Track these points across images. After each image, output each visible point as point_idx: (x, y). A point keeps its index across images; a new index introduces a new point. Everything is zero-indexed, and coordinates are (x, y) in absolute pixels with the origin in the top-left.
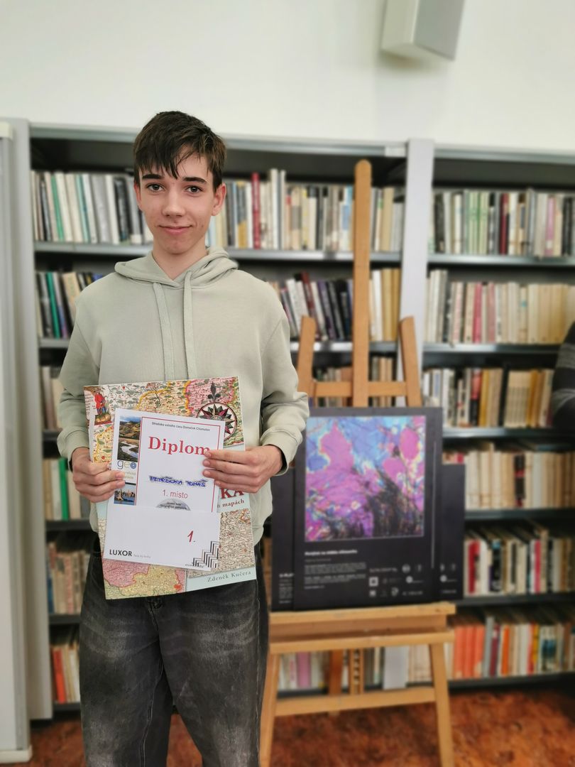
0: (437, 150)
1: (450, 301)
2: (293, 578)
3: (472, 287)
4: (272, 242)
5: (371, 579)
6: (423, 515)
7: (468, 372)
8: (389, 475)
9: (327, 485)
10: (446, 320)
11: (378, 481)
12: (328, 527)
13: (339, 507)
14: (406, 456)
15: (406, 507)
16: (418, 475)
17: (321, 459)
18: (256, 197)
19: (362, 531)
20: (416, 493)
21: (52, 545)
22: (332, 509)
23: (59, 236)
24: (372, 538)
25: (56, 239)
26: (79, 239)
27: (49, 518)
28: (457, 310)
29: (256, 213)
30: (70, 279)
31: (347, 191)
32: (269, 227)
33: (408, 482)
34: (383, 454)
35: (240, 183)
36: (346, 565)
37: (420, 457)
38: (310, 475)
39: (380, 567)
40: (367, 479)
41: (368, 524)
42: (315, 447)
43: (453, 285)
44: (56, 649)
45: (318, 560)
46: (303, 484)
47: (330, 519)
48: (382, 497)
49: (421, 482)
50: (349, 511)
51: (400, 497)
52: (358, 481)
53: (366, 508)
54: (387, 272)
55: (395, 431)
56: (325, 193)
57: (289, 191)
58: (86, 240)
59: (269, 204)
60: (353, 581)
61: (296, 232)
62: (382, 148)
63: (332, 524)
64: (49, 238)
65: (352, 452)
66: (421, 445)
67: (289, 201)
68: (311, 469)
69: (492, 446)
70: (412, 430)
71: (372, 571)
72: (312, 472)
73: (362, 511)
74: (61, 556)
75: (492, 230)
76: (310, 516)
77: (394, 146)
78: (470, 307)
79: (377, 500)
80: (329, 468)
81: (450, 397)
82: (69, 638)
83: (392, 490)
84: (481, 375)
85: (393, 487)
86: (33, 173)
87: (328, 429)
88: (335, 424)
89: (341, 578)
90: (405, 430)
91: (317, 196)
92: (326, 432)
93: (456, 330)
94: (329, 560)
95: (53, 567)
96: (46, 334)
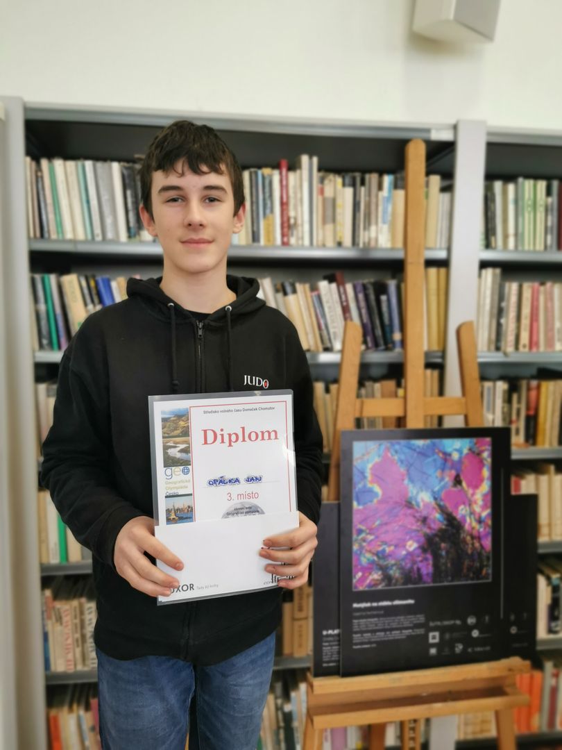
0: (489, 134)
1: (504, 304)
2: (338, 635)
3: (528, 288)
4: (302, 238)
5: (431, 634)
6: (491, 555)
7: (524, 383)
8: (450, 509)
9: (377, 523)
10: (499, 325)
11: (438, 516)
12: (380, 573)
13: (392, 548)
14: (469, 485)
15: (470, 546)
16: (484, 507)
17: (370, 491)
18: (284, 186)
19: (420, 578)
20: (482, 530)
21: (48, 593)
22: (384, 551)
23: (58, 233)
24: (431, 585)
25: (54, 236)
26: (81, 236)
27: (45, 561)
28: (512, 314)
29: (284, 205)
30: (70, 282)
31: (387, 180)
32: (299, 222)
33: (472, 517)
34: (443, 483)
35: (267, 171)
36: (402, 618)
37: (486, 487)
38: (358, 510)
39: (441, 620)
40: (425, 513)
41: (427, 569)
42: (365, 477)
43: (507, 285)
44: (53, 712)
45: (369, 613)
46: (350, 521)
47: (381, 562)
48: (443, 535)
49: (488, 515)
50: (404, 553)
51: (462, 536)
52: (414, 517)
53: (423, 549)
54: (433, 271)
55: (456, 456)
56: (363, 183)
57: (322, 180)
58: (89, 237)
59: (299, 195)
60: (409, 637)
61: (329, 227)
62: (428, 131)
63: (384, 569)
64: (46, 235)
65: (406, 482)
66: (486, 473)
67: (322, 191)
68: (359, 504)
69: (552, 468)
70: (475, 454)
71: (431, 624)
72: (361, 507)
73: (419, 551)
74: (59, 605)
75: (549, 224)
76: (358, 560)
77: (440, 128)
78: (526, 311)
79: (437, 539)
80: (380, 502)
81: (503, 413)
82: (68, 699)
83: (453, 525)
84: (538, 388)
85: (455, 523)
86: (28, 159)
87: (379, 456)
88: (387, 449)
89: (396, 635)
90: (467, 454)
91: (353, 185)
92: (377, 459)
93: (511, 338)
94: (382, 612)
95: (49, 618)
96: (41, 346)
